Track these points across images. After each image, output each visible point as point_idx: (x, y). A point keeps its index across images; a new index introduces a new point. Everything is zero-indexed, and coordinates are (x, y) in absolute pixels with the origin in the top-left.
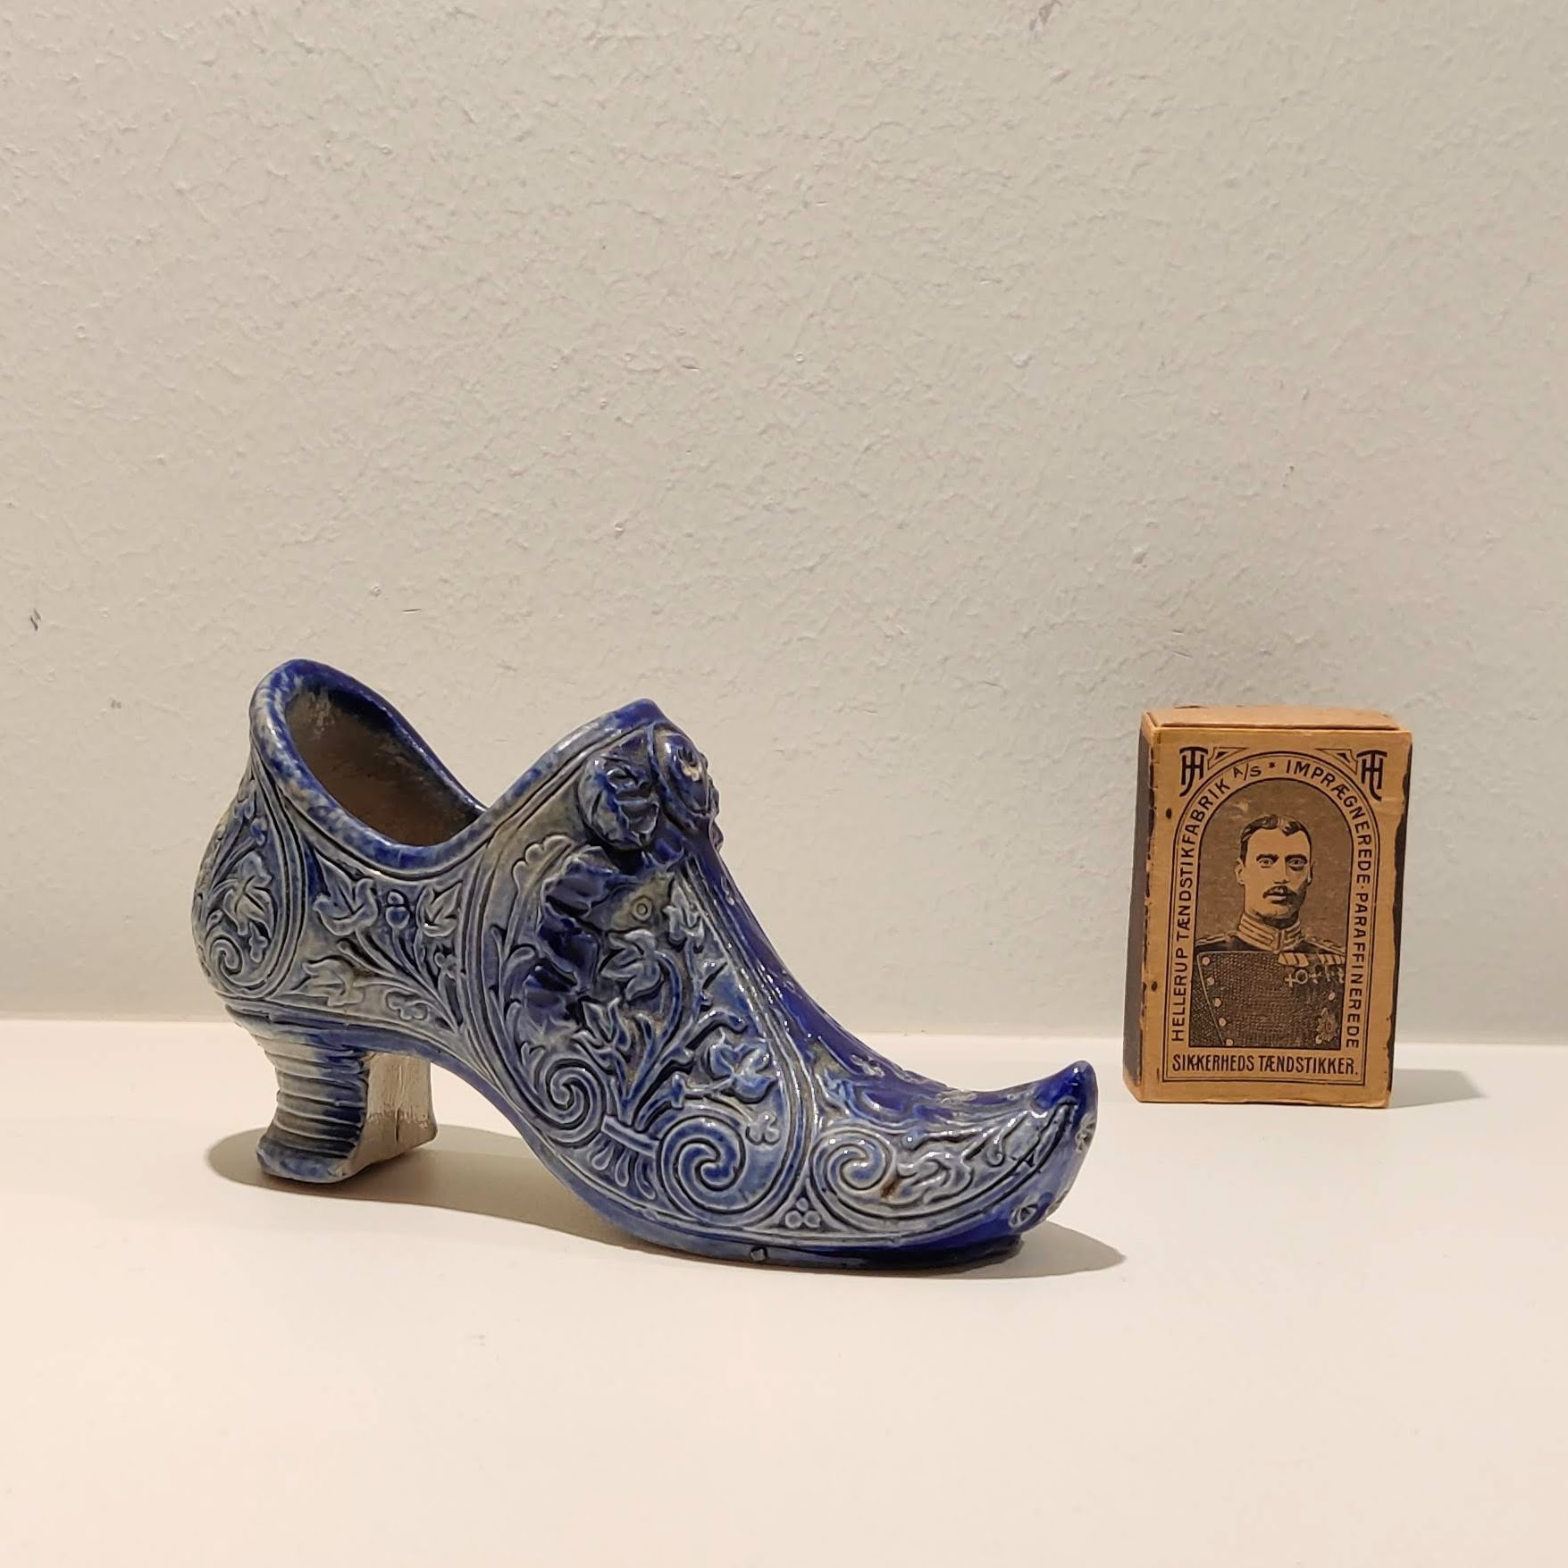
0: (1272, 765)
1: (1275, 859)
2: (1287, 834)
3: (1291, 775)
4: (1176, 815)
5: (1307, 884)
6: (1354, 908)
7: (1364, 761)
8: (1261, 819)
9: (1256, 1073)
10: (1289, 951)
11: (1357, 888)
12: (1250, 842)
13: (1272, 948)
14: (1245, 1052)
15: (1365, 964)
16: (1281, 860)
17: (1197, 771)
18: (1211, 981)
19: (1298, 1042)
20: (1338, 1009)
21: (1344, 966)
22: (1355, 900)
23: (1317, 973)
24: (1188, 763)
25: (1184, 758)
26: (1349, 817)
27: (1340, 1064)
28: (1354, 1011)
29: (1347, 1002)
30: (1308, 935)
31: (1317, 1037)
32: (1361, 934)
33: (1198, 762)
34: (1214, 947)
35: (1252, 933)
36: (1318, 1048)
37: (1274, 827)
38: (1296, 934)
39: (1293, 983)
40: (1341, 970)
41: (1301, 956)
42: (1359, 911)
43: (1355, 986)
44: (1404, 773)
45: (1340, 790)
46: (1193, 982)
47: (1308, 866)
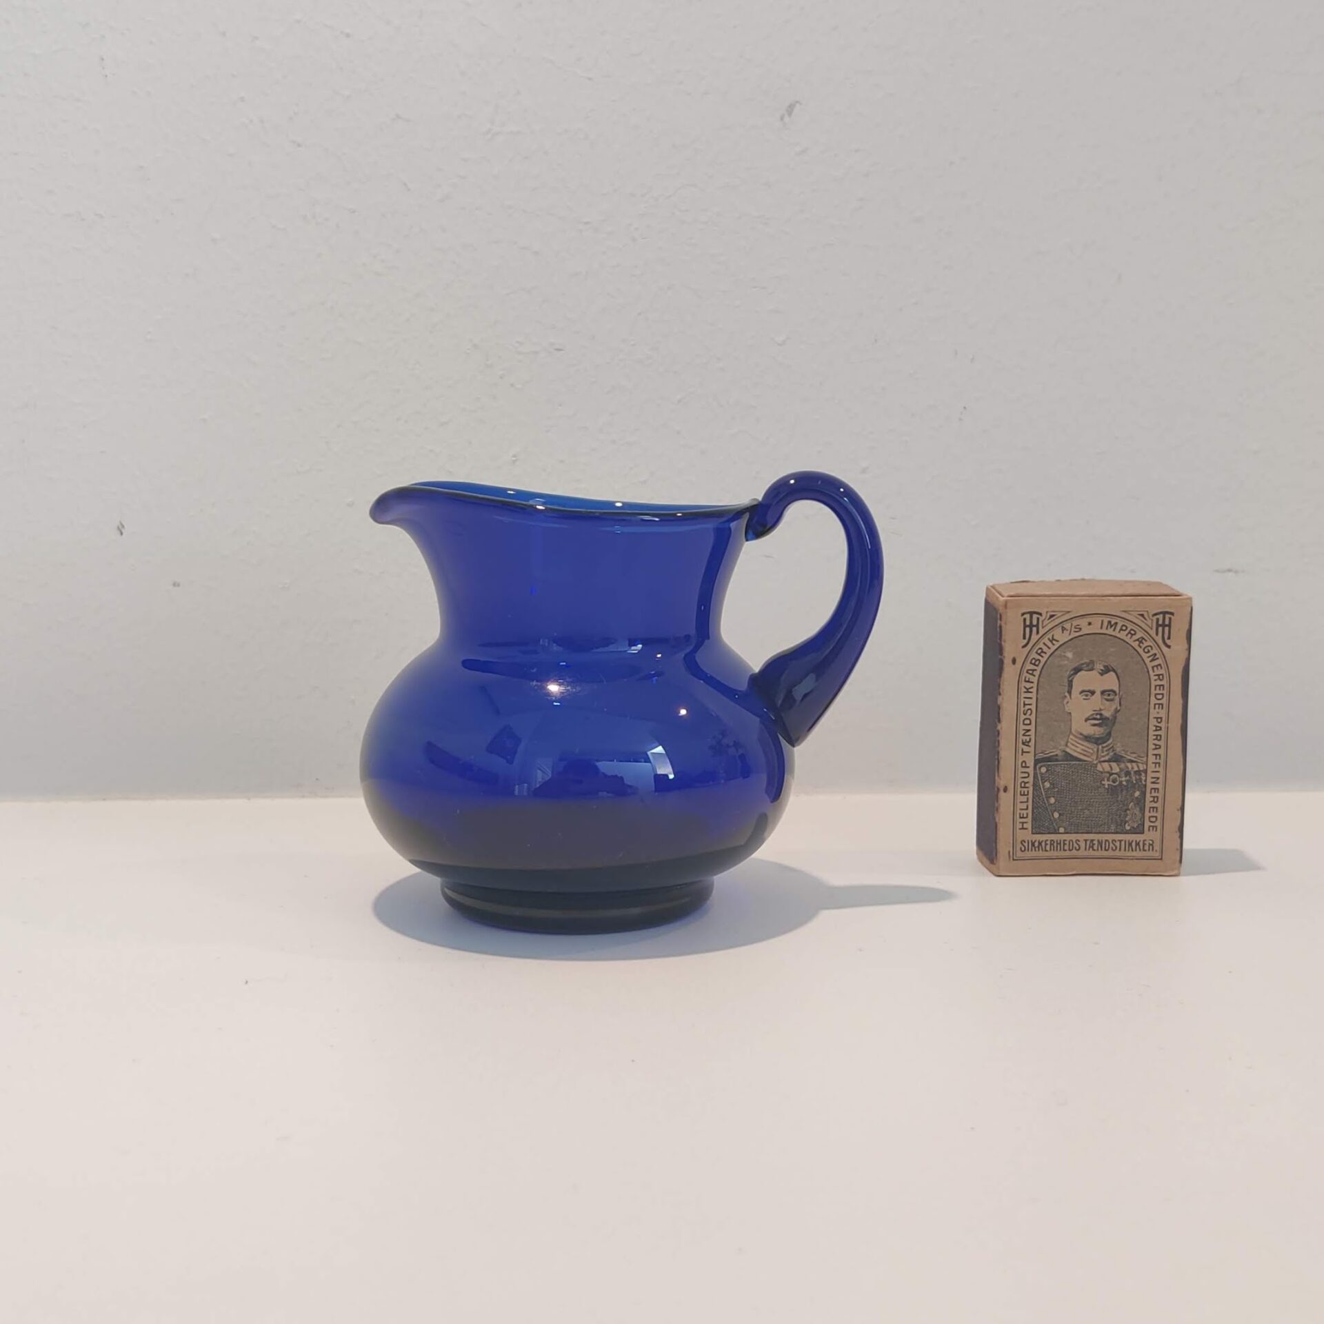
0: (1090, 624)
1: (1093, 693)
2: (1102, 674)
5: (1117, 711)
6: (1152, 728)
7: (1158, 620)
8: (1083, 664)
9: (1082, 853)
10: (1104, 761)
11: (1153, 713)
12: (1074, 680)
13: (1092, 759)
15: (1161, 769)
16: (1098, 693)
17: (1034, 629)
18: (1047, 785)
19: (1113, 828)
20: (1140, 803)
21: (1145, 771)
22: (1153, 722)
23: (1126, 776)
24: (1028, 623)
25: (1025, 620)
26: (1147, 661)
27: (1144, 844)
30: (1118, 749)
31: (1127, 824)
32: (1157, 747)
33: (1035, 622)
34: (1049, 759)
35: (1077, 749)
36: (1127, 832)
37: (1092, 669)
38: (1109, 749)
39: (1108, 785)
40: (1143, 774)
41: (1114, 765)
42: (1156, 730)
43: (1154, 786)
44: (1187, 627)
45: (1140, 641)
46: (1034, 785)
47: (1117, 698)
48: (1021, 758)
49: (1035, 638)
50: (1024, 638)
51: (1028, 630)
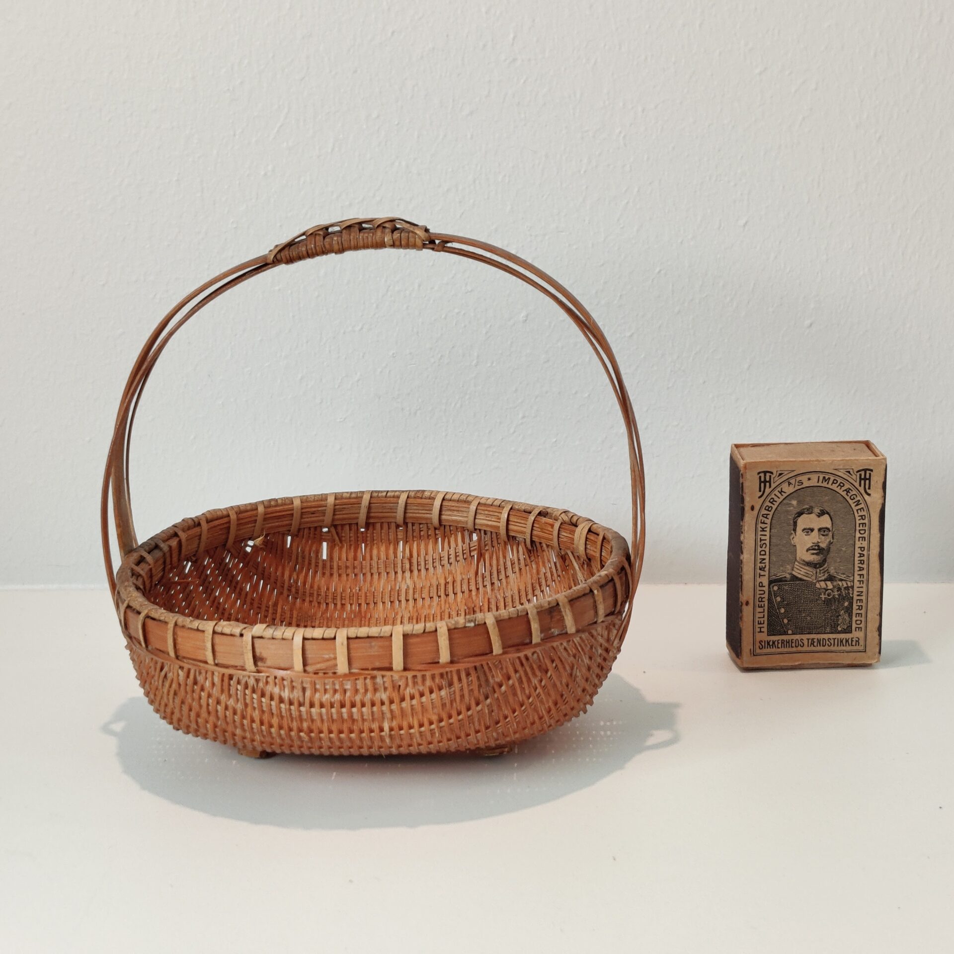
0: (809, 479)
1: (812, 530)
2: (819, 516)
3: (820, 484)
4: (757, 509)
5: (830, 543)
6: (857, 555)
7: (860, 475)
8: (804, 509)
9: (805, 648)
11: (858, 544)
12: (798, 521)
13: (812, 579)
15: (864, 585)
16: (816, 531)
18: (779, 599)
19: (828, 630)
20: (849, 610)
21: (852, 587)
22: (858, 551)
23: (838, 591)
24: (763, 479)
25: (760, 477)
26: (853, 506)
27: (852, 641)
28: (859, 612)
30: (832, 572)
31: (839, 626)
32: (861, 569)
33: (768, 479)
34: (780, 580)
35: (800, 572)
36: (839, 632)
37: (811, 513)
38: (825, 572)
39: (825, 598)
40: (851, 589)
41: (829, 583)
42: (860, 557)
43: (859, 598)
44: (883, 480)
45: (848, 491)
46: (769, 600)
47: (830, 534)
48: (759, 580)
49: (768, 490)
50: (760, 491)
51: (762, 485)
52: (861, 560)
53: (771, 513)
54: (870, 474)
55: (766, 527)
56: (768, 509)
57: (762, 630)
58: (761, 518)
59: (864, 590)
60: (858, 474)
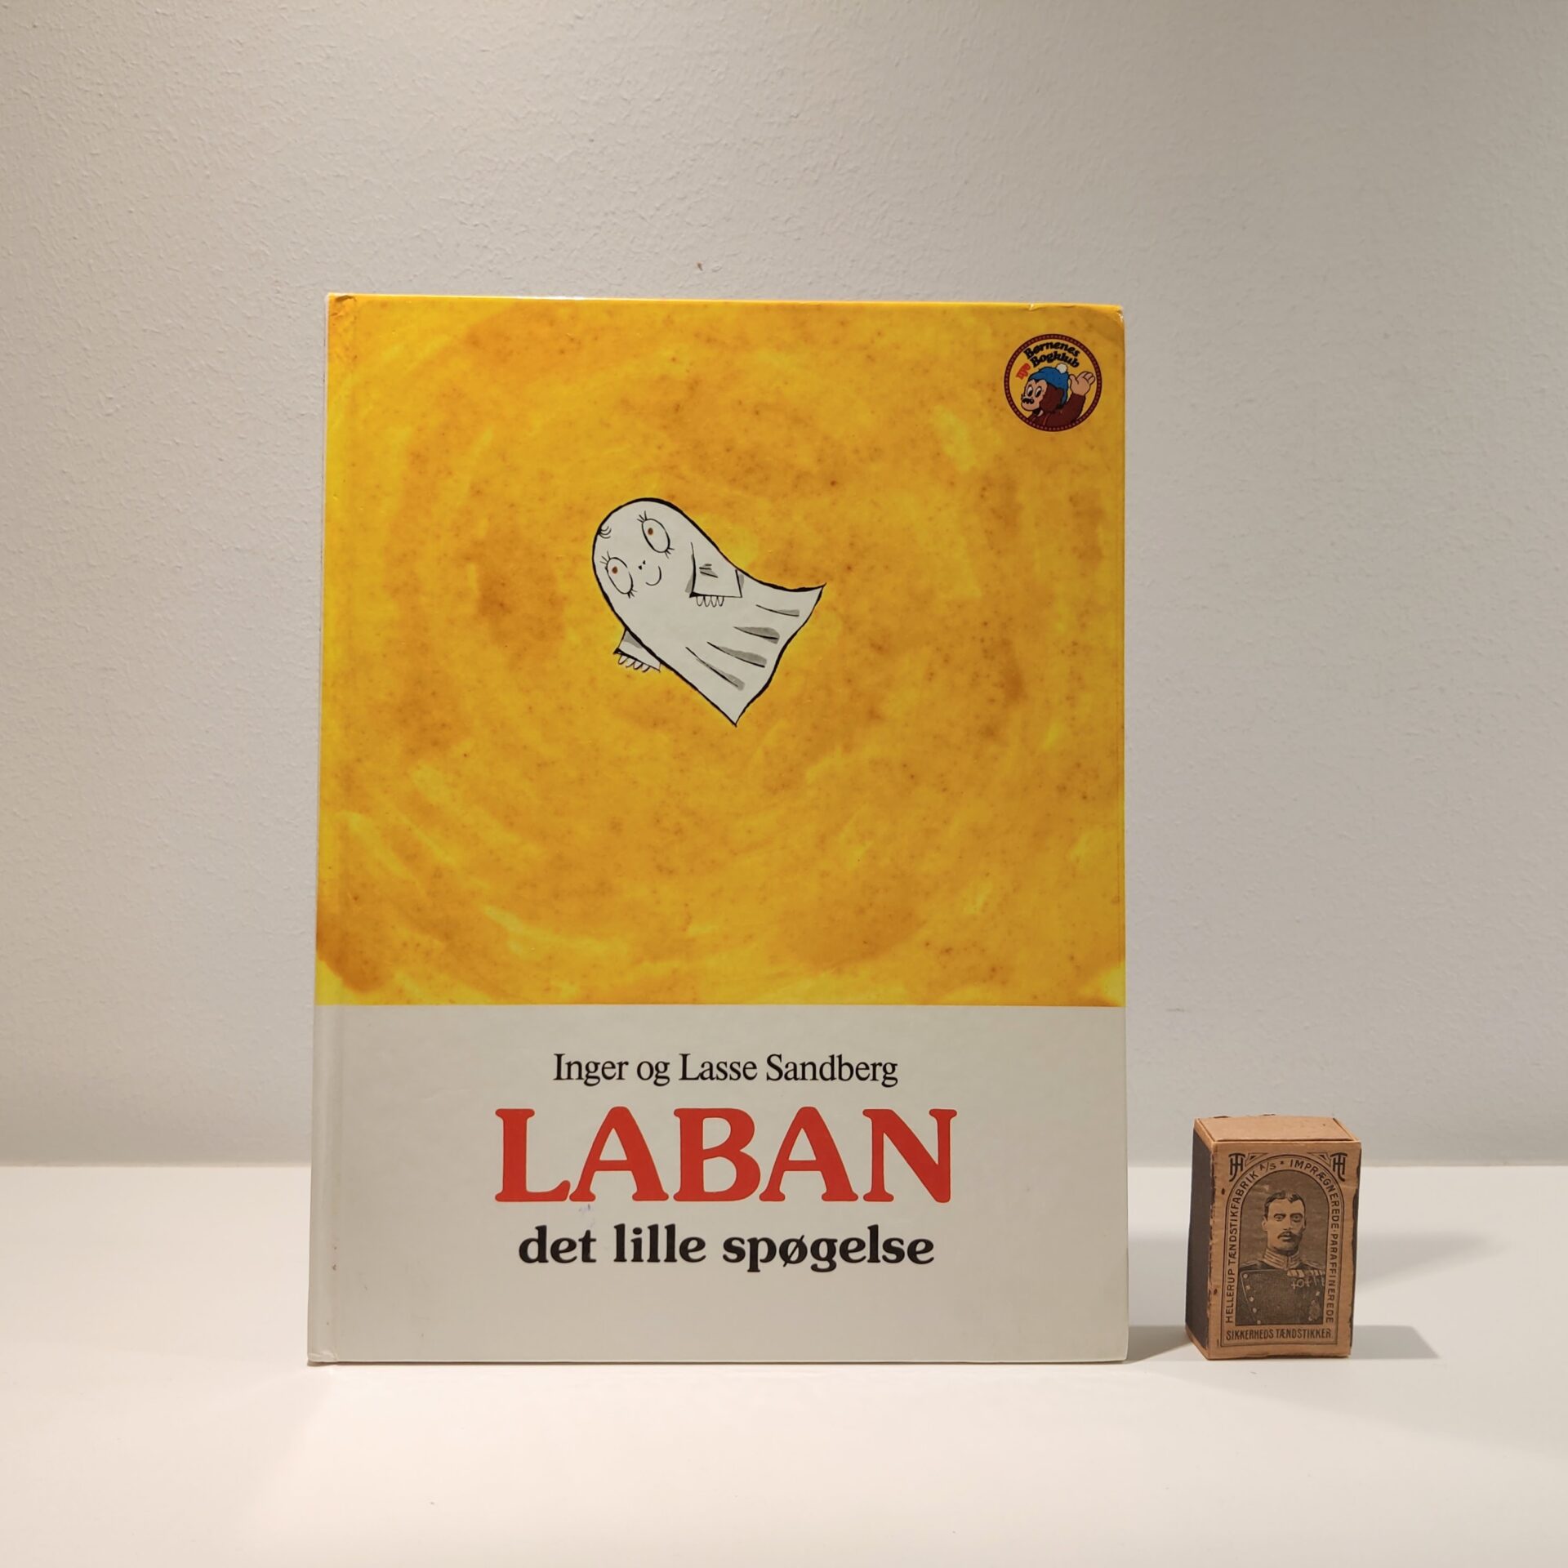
0: (1282, 1163)
1: (1284, 1216)
2: (1291, 1202)
3: (1293, 1168)
4: (1227, 1193)
5: (1302, 1230)
6: (1330, 1242)
7: (1335, 1159)
8: (1276, 1194)
9: (1275, 1339)
10: (1293, 1269)
11: (1331, 1231)
12: (1270, 1207)
13: (1283, 1267)
14: (1267, 1327)
15: (1337, 1275)
16: (1288, 1217)
17: (1239, 1167)
18: (1248, 1287)
19: (1299, 1321)
20: (1320, 1300)
21: (1325, 1276)
22: (1330, 1238)
23: (1309, 1280)
24: (1234, 1162)
25: (1232, 1160)
26: (1326, 1191)
27: (1323, 1332)
28: (1330, 1302)
29: (1326, 1296)
30: (1304, 1260)
31: (1309, 1317)
32: (1334, 1257)
33: (1239, 1162)
34: (1250, 1268)
35: (1272, 1260)
36: (1310, 1323)
37: (1283, 1198)
38: (1297, 1259)
39: (1296, 1287)
40: (1323, 1279)
41: (1300, 1271)
42: (1333, 1244)
43: (1331, 1287)
44: (1357, 1165)
45: (1321, 1176)
46: (1238, 1288)
47: (1303, 1219)
48: (1228, 1268)
49: (1239, 1174)
50: (1231, 1173)
51: (1234, 1168)
52: (1334, 1248)
53: (1242, 1198)
54: (1344, 1159)
55: (1237, 1212)
56: (1239, 1193)
57: (1231, 1320)
58: (1232, 1202)
59: (1336, 1279)
60: (1332, 1158)
